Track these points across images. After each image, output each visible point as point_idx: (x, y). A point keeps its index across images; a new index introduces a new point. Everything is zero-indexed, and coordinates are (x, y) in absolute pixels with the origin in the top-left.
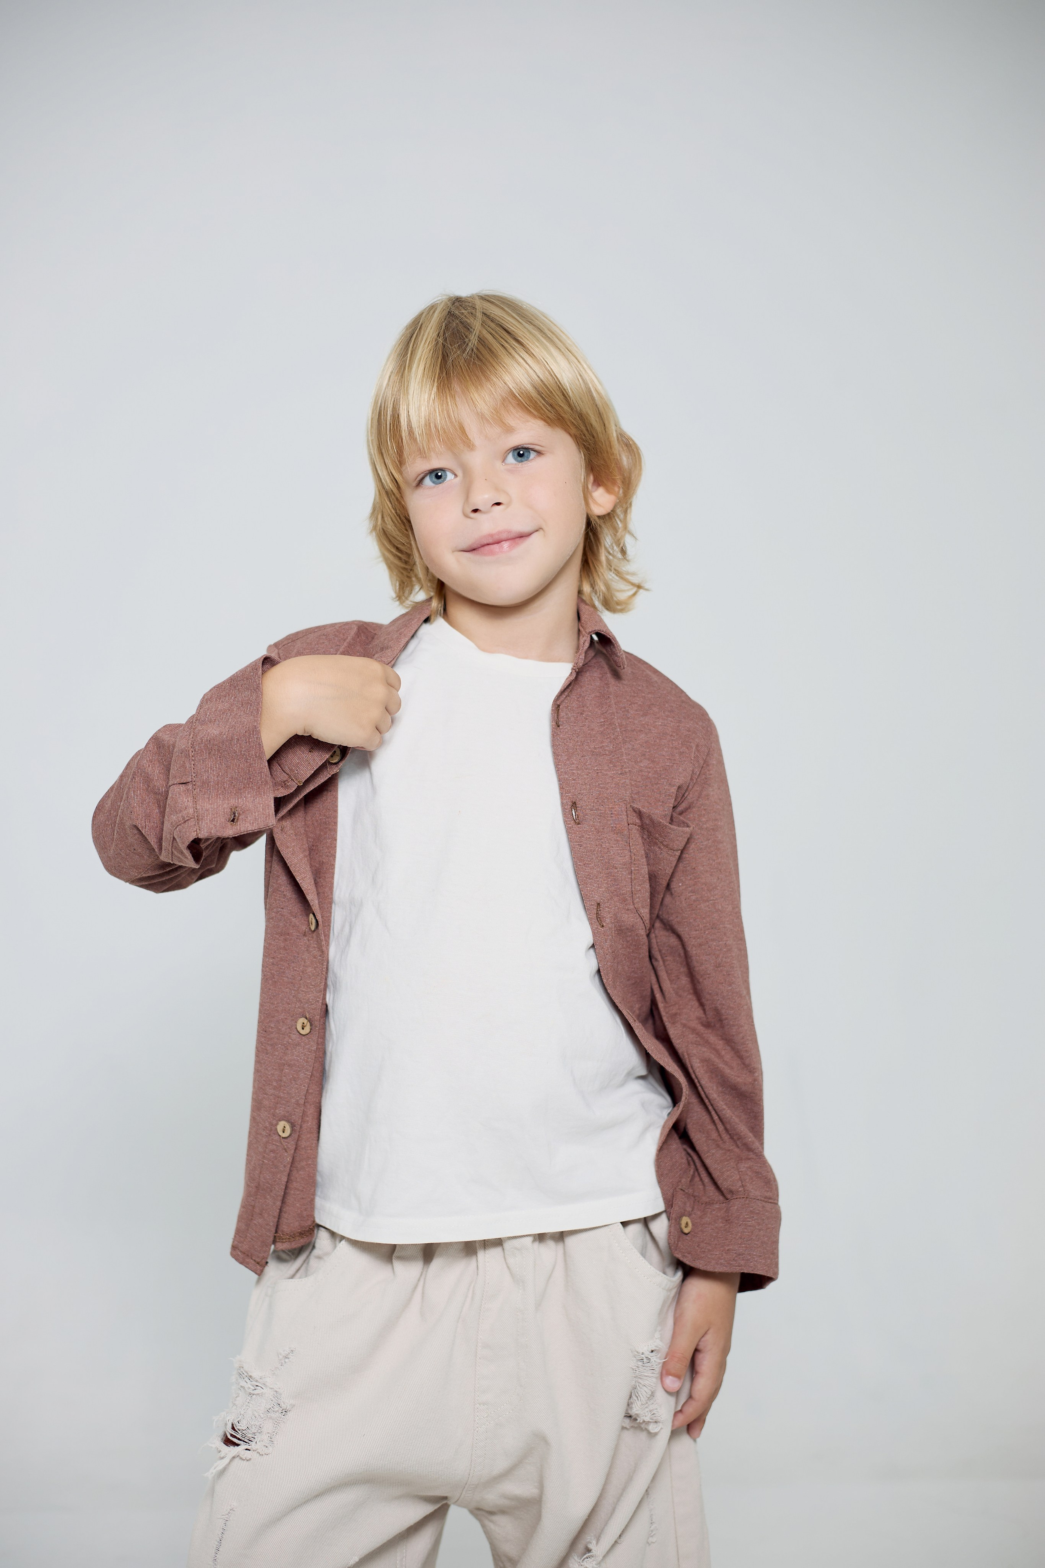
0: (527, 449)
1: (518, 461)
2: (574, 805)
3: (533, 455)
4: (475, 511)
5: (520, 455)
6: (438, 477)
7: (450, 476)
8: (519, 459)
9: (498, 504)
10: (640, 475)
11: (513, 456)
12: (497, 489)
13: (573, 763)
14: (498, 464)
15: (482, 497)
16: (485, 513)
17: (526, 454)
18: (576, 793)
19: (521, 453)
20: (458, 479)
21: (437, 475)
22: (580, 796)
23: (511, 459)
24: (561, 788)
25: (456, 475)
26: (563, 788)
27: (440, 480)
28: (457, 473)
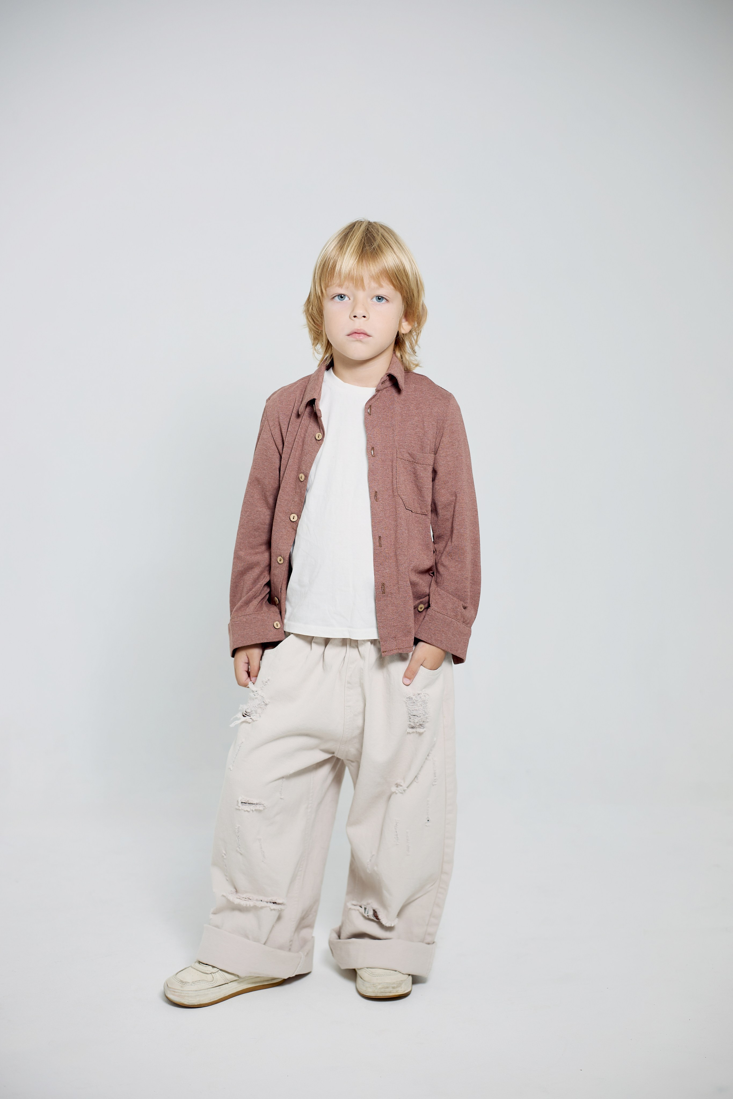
0: (383, 298)
1: (377, 301)
2: (373, 448)
3: (384, 301)
4: (355, 317)
5: (379, 299)
6: (342, 297)
7: (346, 298)
8: (378, 300)
9: (364, 317)
10: (425, 321)
11: (376, 298)
12: (366, 311)
13: (375, 431)
14: (369, 300)
15: (359, 312)
16: (358, 318)
17: (381, 299)
18: (374, 443)
19: (380, 298)
20: (350, 301)
21: (341, 296)
22: (376, 445)
23: (375, 299)
24: (368, 440)
25: (350, 299)
26: (368, 441)
27: (342, 299)
28: (350, 298)
